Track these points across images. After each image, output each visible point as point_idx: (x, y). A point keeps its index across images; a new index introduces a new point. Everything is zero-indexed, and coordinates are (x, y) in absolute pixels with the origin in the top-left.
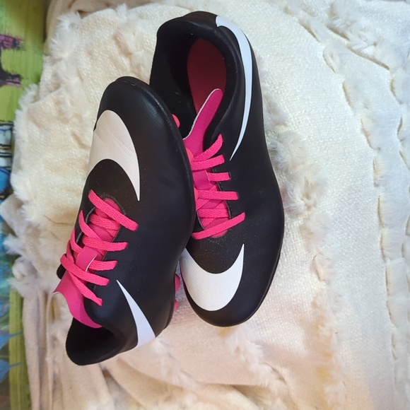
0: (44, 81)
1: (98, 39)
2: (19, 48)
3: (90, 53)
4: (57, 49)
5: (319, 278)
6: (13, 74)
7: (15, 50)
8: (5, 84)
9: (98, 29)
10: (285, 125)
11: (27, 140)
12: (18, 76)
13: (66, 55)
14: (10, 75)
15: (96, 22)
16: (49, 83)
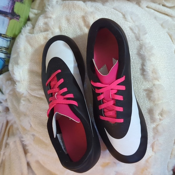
0: (39, 25)
1: (74, 15)
2: (22, 3)
3: (68, 20)
4: (50, 12)
5: (153, 150)
6: (17, 14)
7: (21, 3)
8: (13, 18)
9: (74, 9)
10: (158, 80)
11: (23, 51)
12: (19, 16)
13: (54, 16)
14: (16, 14)
15: (74, 6)
16: (42, 27)
